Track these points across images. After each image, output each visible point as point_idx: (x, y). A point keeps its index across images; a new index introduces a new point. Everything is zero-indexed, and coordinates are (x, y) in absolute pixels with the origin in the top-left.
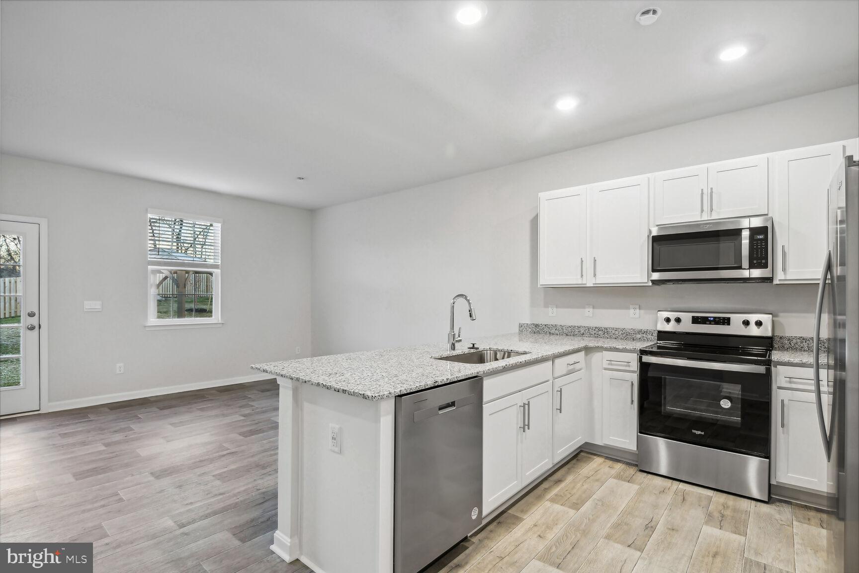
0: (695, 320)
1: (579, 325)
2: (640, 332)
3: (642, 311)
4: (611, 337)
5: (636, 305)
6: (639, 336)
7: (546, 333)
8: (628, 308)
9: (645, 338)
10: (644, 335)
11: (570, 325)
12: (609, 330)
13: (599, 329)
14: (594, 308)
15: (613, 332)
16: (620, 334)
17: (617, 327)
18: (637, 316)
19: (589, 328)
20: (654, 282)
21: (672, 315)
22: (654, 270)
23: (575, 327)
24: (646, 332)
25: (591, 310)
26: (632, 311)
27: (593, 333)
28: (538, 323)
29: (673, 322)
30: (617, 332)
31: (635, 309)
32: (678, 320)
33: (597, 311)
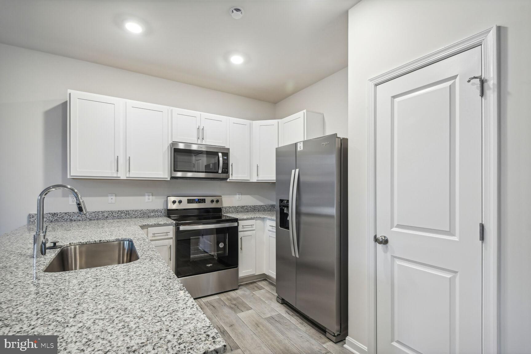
0: (189, 201)
1: (103, 210)
2: (153, 211)
3: (154, 197)
4: (131, 217)
5: (150, 193)
6: (152, 214)
7: (66, 221)
8: (144, 195)
9: (157, 215)
10: (156, 213)
11: (94, 211)
12: (130, 212)
13: (122, 212)
14: (116, 196)
15: (134, 213)
16: (139, 214)
17: (137, 209)
18: (150, 200)
19: (112, 212)
20: (172, 178)
21: (177, 199)
22: (175, 171)
23: (99, 212)
24: (157, 211)
25: (114, 198)
26: (147, 197)
27: (116, 216)
28: (56, 212)
29: (177, 203)
30: (136, 213)
31: (149, 195)
32: (180, 202)
33: (119, 198)
